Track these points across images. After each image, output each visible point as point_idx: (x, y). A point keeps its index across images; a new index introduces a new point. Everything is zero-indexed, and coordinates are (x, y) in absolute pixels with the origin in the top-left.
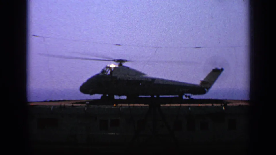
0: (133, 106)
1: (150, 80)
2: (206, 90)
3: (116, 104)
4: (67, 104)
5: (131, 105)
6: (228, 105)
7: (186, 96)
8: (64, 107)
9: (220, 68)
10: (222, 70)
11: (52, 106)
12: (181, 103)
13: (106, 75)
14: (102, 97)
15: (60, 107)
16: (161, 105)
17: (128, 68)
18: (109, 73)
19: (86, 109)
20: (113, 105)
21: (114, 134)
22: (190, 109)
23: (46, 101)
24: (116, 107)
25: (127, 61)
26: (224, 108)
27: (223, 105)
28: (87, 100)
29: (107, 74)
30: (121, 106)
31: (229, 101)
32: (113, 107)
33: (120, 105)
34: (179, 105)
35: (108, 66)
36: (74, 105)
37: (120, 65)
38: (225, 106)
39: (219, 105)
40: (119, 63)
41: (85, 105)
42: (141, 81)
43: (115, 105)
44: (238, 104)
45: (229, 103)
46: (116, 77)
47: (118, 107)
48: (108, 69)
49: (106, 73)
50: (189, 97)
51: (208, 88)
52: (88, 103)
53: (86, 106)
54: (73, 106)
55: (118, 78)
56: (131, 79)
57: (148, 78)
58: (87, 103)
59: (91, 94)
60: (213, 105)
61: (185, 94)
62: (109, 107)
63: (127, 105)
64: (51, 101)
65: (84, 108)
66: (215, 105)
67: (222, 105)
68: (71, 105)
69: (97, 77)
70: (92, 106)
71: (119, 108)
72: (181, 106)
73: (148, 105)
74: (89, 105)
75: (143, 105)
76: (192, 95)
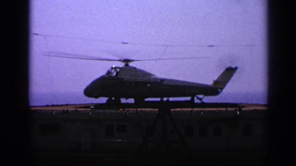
0: (141, 111)
1: (159, 81)
2: (220, 90)
3: (123, 109)
4: (71, 109)
5: (139, 109)
6: (243, 109)
7: (198, 98)
8: (67, 112)
9: (234, 67)
10: (236, 68)
11: (53, 111)
12: (192, 107)
13: (111, 76)
14: (108, 101)
15: (64, 112)
16: (172, 110)
17: (135, 68)
18: (115, 74)
19: (90, 114)
20: (120, 109)
21: (121, 140)
22: (202, 113)
23: (47, 106)
24: (123, 112)
25: (133, 61)
26: (238, 113)
27: (237, 109)
28: (91, 104)
29: (113, 76)
30: (128, 111)
31: (244, 105)
32: (119, 112)
33: (127, 109)
34: (190, 109)
35: (114, 67)
36: (78, 109)
37: (127, 65)
38: (240, 110)
39: (234, 109)
40: (125, 63)
42: (149, 83)
43: (121, 110)
44: (254, 108)
45: (244, 107)
46: (123, 79)
48: (114, 70)
49: (111, 75)
50: (201, 99)
51: (222, 89)
52: (93, 107)
53: (90, 111)
54: (76, 111)
55: (125, 79)
56: (138, 80)
57: (156, 79)
58: (91, 107)
59: (97, 97)
60: (227, 110)
61: (197, 95)
62: (115, 111)
63: (135, 109)
64: (53, 106)
66: (229, 109)
67: (236, 110)
68: (75, 109)
69: (102, 78)
70: (97, 111)
71: (126, 113)
72: (192, 110)
73: (157, 110)
74: (94, 110)
75: (152, 109)
76: (204, 97)
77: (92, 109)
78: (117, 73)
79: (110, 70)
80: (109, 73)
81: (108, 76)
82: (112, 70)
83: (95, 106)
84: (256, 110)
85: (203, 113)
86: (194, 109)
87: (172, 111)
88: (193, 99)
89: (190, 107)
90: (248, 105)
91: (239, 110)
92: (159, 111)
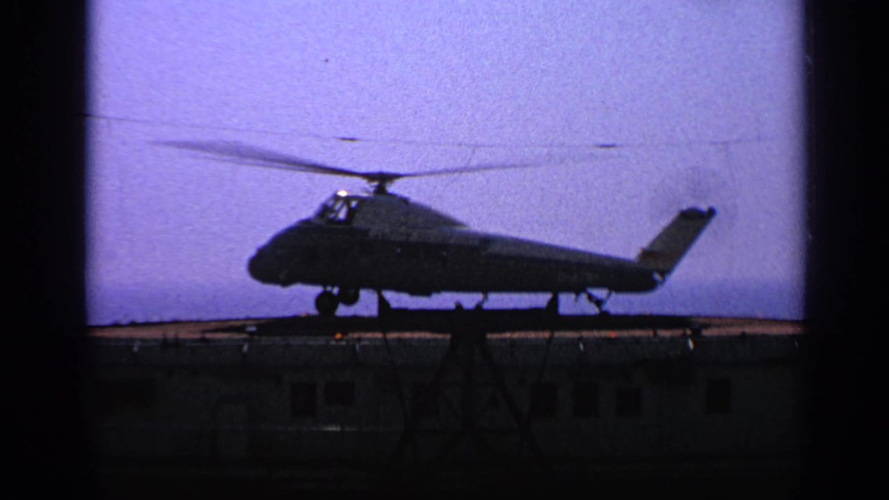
0: (399, 340)
2: (657, 277)
3: (344, 333)
4: (184, 334)
5: (393, 335)
6: (706, 333)
7: (590, 297)
8: (177, 343)
9: (704, 207)
11: (132, 340)
12: (552, 328)
15: (165, 344)
16: (489, 336)
17: (405, 201)
18: (343, 214)
19: (245, 348)
20: (334, 334)
22: (581, 346)
23: (117, 325)
24: (344, 343)
25: (397, 176)
26: (691, 344)
27: (689, 332)
28: (248, 319)
29: (337, 219)
30: (359, 339)
31: (707, 321)
32: (333, 343)
33: (356, 335)
34: (547, 335)
35: (343, 193)
36: (208, 336)
37: (380, 190)
38: (696, 334)
39: (677, 333)
40: (376, 183)
41: (244, 336)
42: (446, 246)
43: (338, 336)
44: (736, 331)
45: (706, 326)
46: (365, 232)
47: (351, 343)
48: (340, 204)
50: (599, 303)
51: (665, 273)
52: (253, 329)
53: (245, 340)
54: (203, 340)
55: (372, 234)
58: (249, 329)
60: (655, 334)
61: (589, 290)
62: (321, 341)
63: (379, 335)
64: (133, 324)
65: (241, 347)
66: (664, 333)
67: (685, 335)
68: (198, 336)
70: (264, 340)
71: (354, 346)
72: (551, 338)
73: (448, 336)
74: (256, 337)
75: (428, 335)
76: (609, 295)
77: (251, 333)
78: (351, 212)
79: (331, 203)
80: (325, 210)
81: (321, 222)
82: (334, 205)
83: (258, 326)
84: (743, 335)
85: (585, 345)
86: (557, 334)
87: (491, 339)
88: (554, 303)
89: (543, 329)
90: (721, 321)
91: (691, 337)
92: (452, 339)
